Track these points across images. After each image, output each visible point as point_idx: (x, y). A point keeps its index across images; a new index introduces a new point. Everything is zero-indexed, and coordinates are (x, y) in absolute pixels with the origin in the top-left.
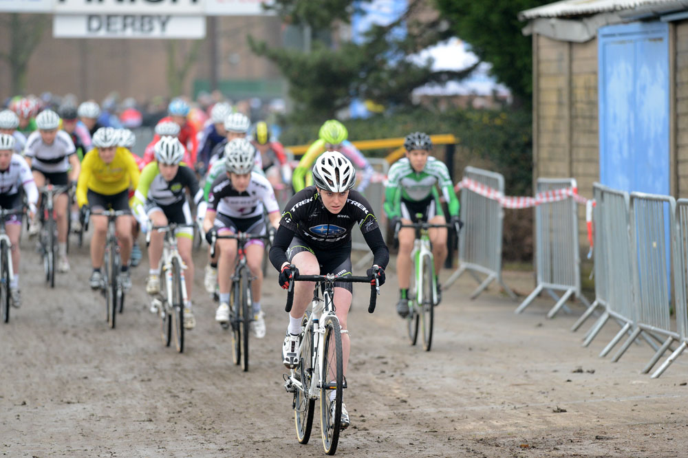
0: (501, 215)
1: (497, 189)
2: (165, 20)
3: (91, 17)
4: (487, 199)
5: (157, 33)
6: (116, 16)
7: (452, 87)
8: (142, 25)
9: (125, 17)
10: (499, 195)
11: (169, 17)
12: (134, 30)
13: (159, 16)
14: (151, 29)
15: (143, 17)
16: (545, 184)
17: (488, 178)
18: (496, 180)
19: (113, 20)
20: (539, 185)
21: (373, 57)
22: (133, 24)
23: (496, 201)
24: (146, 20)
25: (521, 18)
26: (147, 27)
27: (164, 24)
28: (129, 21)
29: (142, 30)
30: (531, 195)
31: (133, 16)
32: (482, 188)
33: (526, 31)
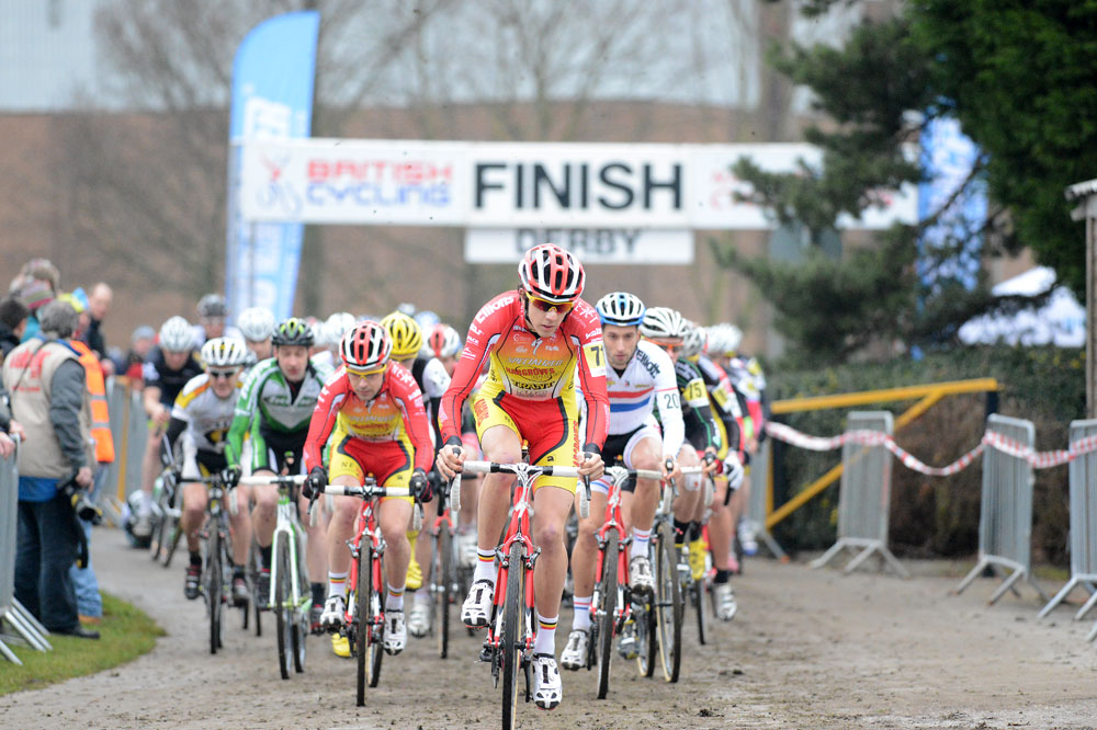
0: (1031, 481)
1: (1026, 444)
2: (631, 236)
3: (522, 232)
4: (1015, 459)
5: (621, 255)
6: (558, 230)
7: (1025, 319)
8: (599, 242)
9: (573, 231)
10: (1028, 453)
11: (638, 231)
12: (586, 250)
13: (623, 231)
14: (612, 249)
15: (599, 231)
16: (1079, 429)
17: (1016, 428)
18: (1025, 430)
19: (555, 235)
20: (1075, 430)
21: (897, 272)
22: (584, 243)
23: (1024, 461)
24: (605, 235)
25: (1068, 196)
26: (605, 246)
27: (630, 242)
28: (579, 237)
29: (599, 251)
30: (1066, 447)
31: (584, 231)
32: (1010, 444)
33: (1076, 215)
